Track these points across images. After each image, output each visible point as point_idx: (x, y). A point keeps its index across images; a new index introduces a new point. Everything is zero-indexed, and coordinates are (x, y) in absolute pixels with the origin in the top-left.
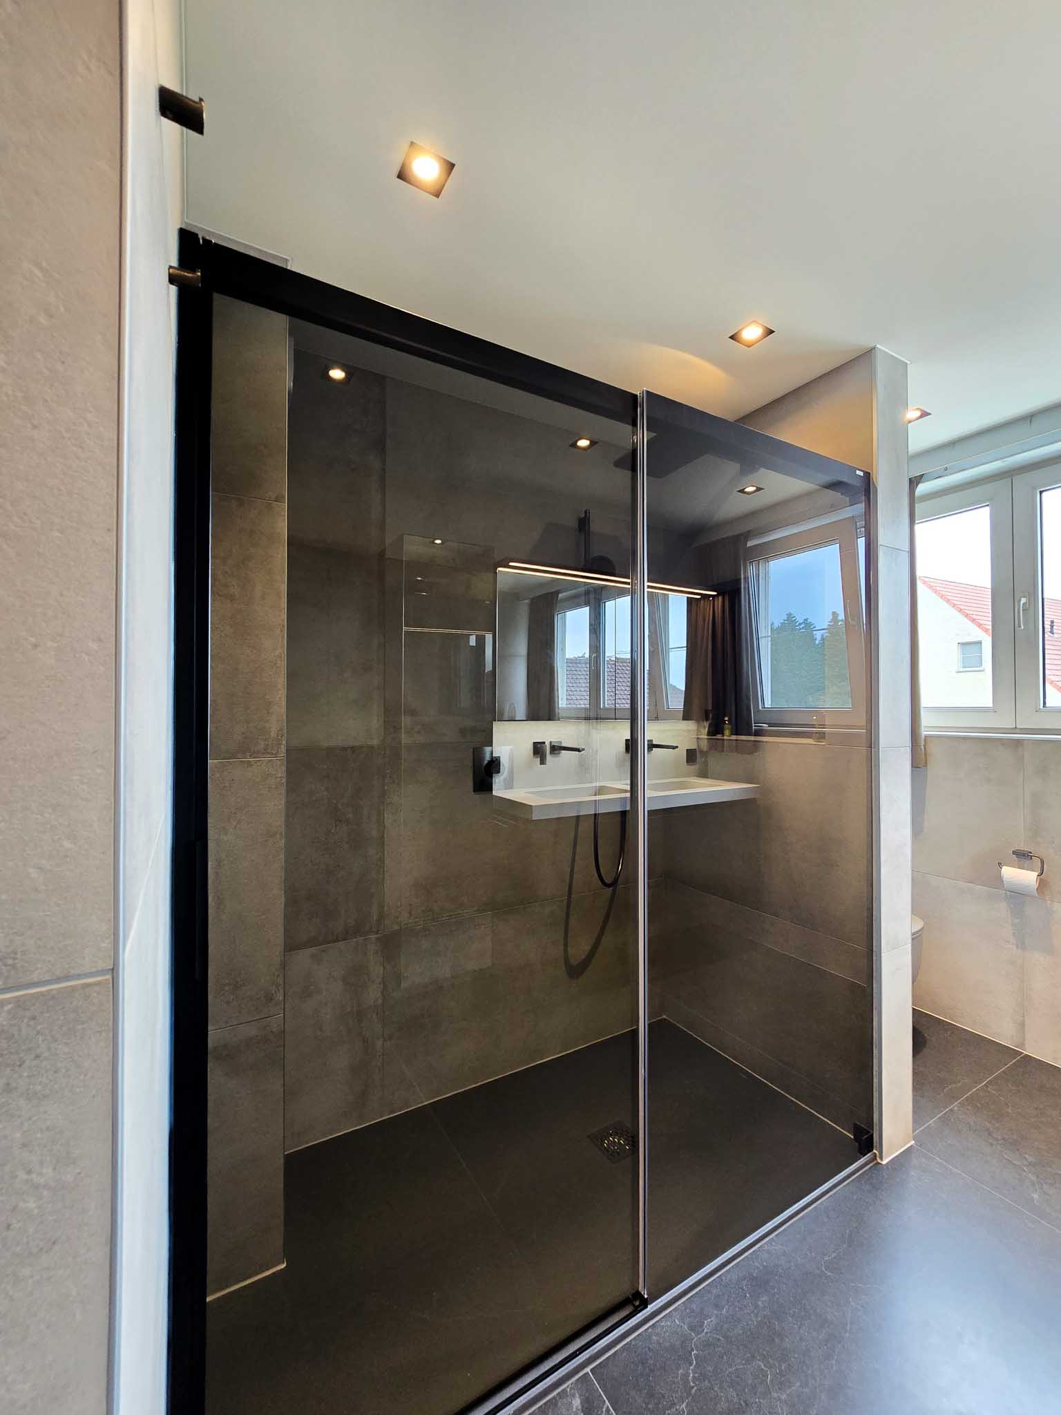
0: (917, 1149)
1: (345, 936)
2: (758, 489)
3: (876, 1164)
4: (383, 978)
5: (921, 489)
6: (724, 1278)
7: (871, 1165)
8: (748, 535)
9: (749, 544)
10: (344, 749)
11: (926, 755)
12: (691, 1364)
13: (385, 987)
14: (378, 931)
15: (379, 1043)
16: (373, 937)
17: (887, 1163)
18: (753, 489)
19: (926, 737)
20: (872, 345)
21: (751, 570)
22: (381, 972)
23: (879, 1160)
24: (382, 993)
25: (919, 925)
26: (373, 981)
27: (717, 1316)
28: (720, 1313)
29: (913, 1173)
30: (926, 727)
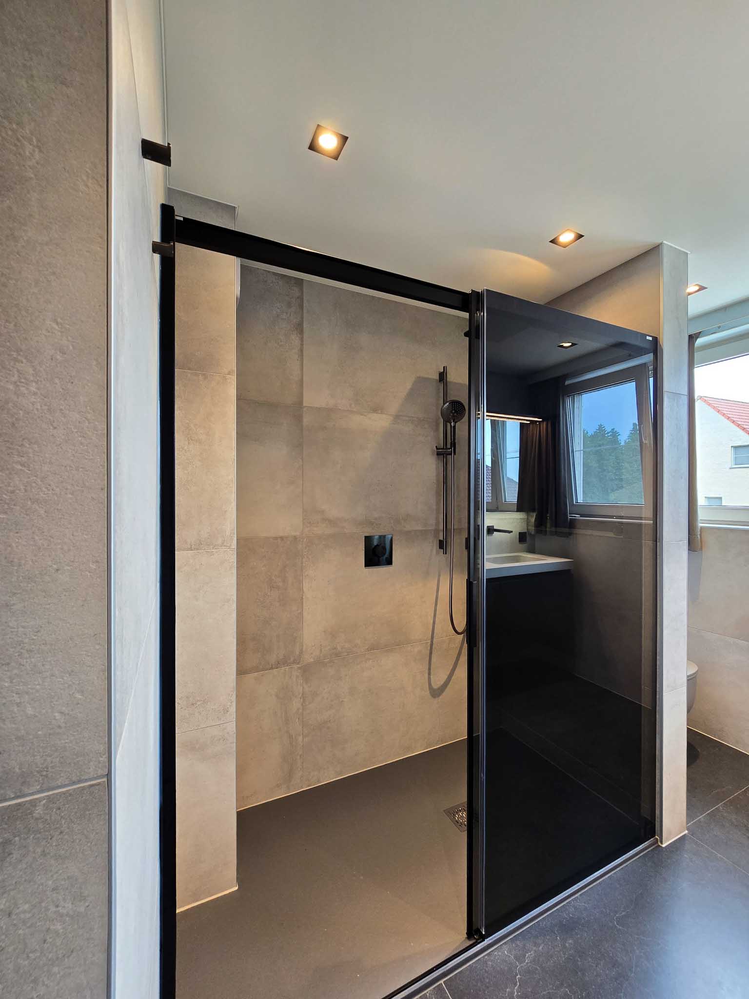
0: (690, 838)
1: (277, 665)
2: (573, 345)
3: (656, 847)
4: (303, 694)
5: (699, 342)
6: (541, 923)
7: (653, 847)
8: (565, 377)
9: (567, 383)
10: (276, 538)
11: (701, 542)
12: (515, 984)
13: (304, 701)
14: (299, 662)
15: (300, 738)
16: (296, 666)
17: (666, 847)
18: (569, 345)
19: (702, 528)
20: (661, 241)
21: (568, 401)
22: (301, 690)
23: (660, 844)
24: (302, 705)
25: (693, 669)
26: (296, 697)
27: (535, 951)
28: (537, 949)
29: (685, 856)
30: (701, 520)
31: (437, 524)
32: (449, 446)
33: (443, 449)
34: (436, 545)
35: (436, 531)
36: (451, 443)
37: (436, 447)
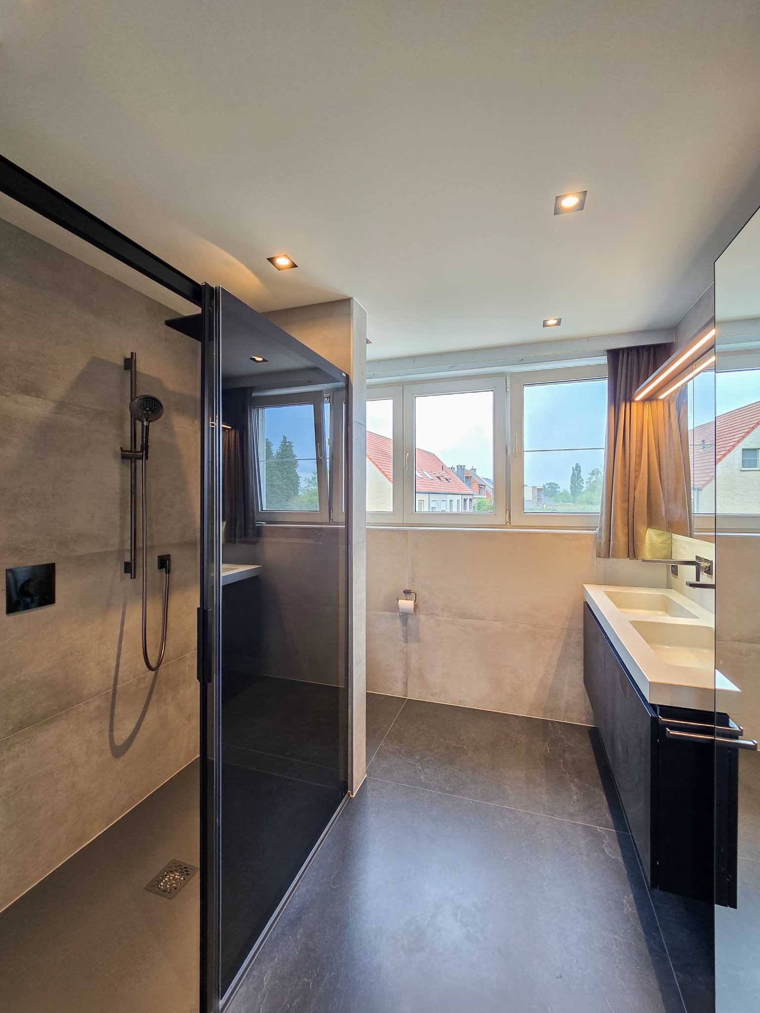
0: (368, 781)
2: (264, 360)
3: (350, 799)
7: (348, 801)
8: (253, 389)
9: (254, 395)
17: (355, 796)
18: (260, 359)
20: (351, 296)
21: (254, 412)
23: (351, 796)
27: (272, 967)
29: (369, 795)
31: (122, 542)
32: (139, 448)
33: (131, 451)
34: (121, 568)
35: (121, 552)
36: (142, 446)
37: (121, 448)
